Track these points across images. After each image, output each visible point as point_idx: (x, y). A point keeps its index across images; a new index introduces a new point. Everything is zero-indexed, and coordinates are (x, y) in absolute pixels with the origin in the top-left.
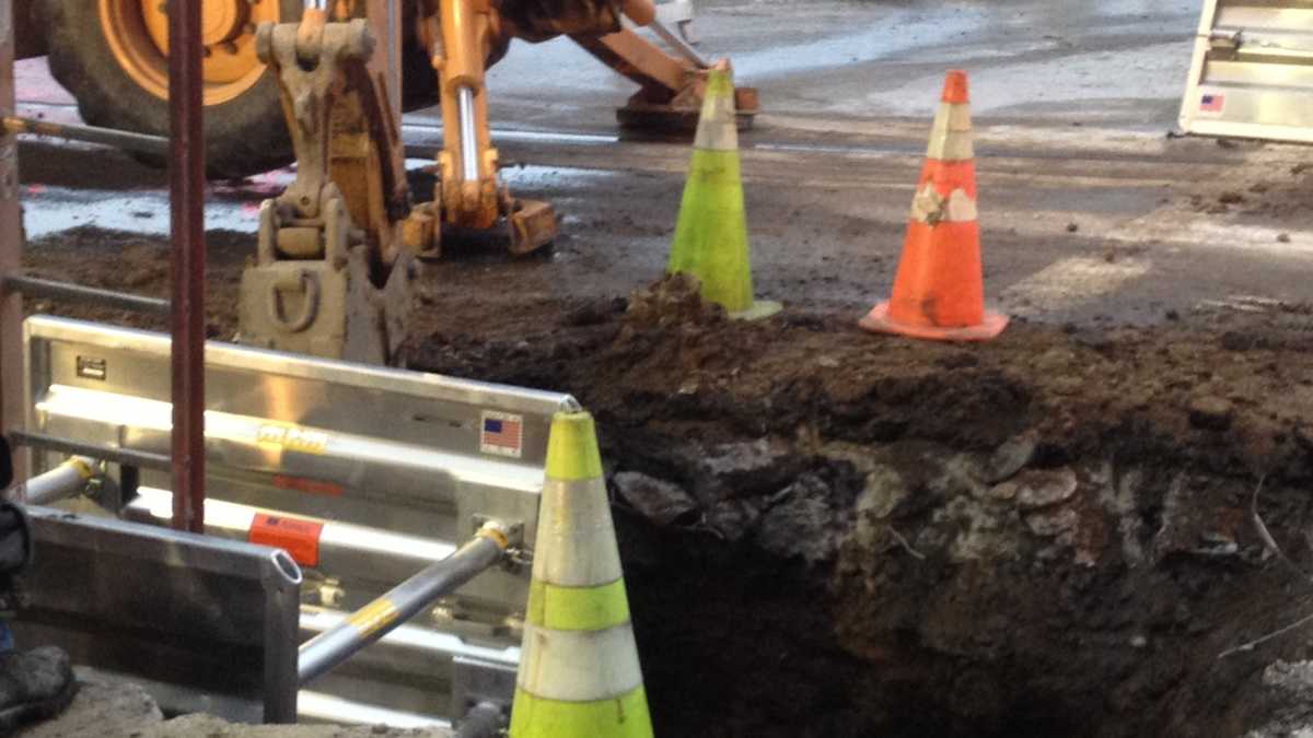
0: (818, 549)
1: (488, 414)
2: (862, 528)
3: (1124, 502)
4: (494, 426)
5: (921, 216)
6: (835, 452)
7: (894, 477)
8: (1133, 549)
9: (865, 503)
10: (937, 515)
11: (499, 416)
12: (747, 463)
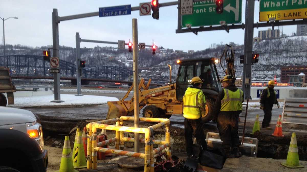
0: (274, 153)
1: (249, 140)
2: (278, 151)
3: (302, 149)
4: (250, 141)
5: (277, 126)
6: (275, 145)
7: (281, 147)
8: (303, 152)
9: (278, 149)
10: (285, 150)
11: (250, 140)
12: (268, 145)
